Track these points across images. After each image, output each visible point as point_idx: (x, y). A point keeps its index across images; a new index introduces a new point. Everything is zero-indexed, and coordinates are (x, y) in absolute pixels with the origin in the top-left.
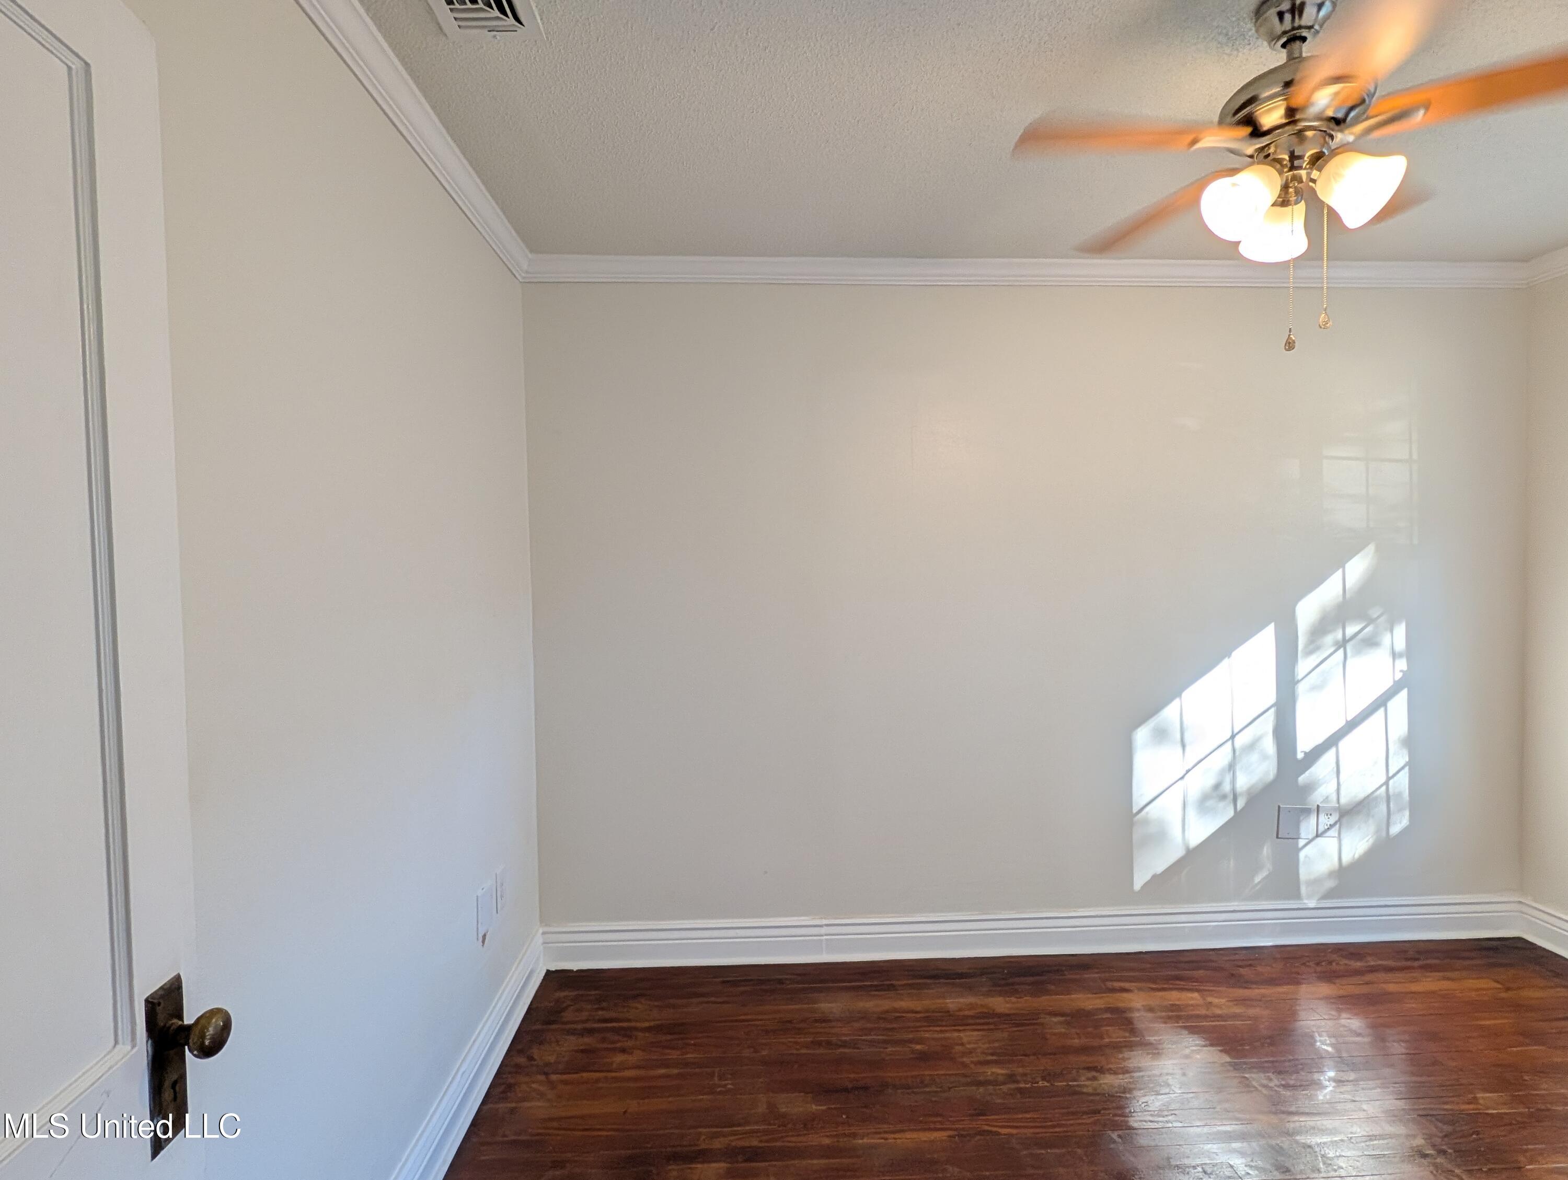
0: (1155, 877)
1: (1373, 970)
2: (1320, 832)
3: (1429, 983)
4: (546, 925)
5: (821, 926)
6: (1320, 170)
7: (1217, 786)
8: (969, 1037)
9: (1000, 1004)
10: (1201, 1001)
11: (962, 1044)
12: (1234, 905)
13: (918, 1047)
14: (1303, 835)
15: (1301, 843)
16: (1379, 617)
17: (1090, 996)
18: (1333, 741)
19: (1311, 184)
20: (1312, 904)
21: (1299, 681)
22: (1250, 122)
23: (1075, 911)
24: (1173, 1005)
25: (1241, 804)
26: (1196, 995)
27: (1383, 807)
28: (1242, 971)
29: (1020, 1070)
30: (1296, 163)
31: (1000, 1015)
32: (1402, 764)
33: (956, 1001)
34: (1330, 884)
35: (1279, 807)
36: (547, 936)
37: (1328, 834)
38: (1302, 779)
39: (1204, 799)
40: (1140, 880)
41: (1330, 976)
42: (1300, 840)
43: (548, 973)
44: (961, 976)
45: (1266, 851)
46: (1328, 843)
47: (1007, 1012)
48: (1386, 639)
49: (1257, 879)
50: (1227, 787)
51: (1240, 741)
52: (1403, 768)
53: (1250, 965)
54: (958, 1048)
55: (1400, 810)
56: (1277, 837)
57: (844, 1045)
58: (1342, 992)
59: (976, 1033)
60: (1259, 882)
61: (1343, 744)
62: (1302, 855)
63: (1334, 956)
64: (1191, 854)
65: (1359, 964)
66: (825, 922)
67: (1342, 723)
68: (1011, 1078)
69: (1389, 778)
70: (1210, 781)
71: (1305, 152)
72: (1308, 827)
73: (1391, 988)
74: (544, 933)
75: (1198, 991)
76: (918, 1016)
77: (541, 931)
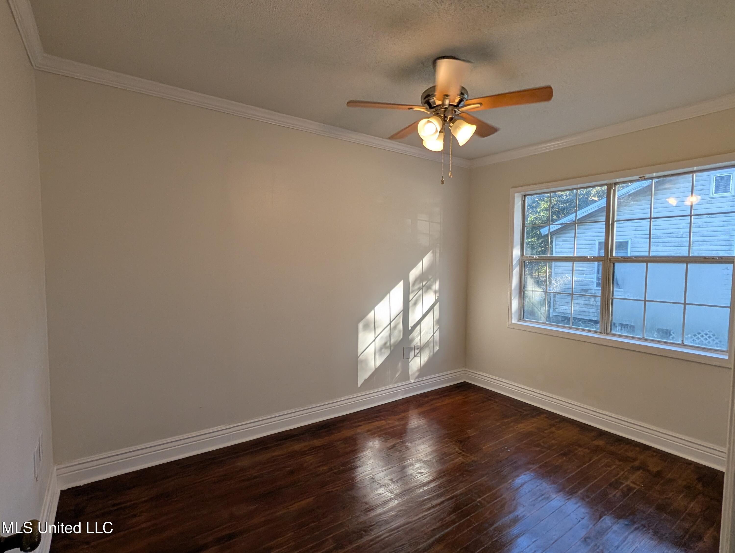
0: (365, 380)
1: (432, 400)
2: (415, 355)
3: (447, 401)
4: (59, 464)
5: (230, 428)
6: (453, 123)
7: (385, 344)
8: (309, 459)
9: (316, 442)
10: (385, 423)
11: (306, 462)
12: (391, 386)
13: (289, 469)
14: (411, 357)
15: (410, 360)
16: (431, 279)
17: (348, 431)
18: (419, 322)
19: (450, 128)
20: (413, 381)
21: (410, 301)
22: (428, 103)
23: (338, 399)
24: (377, 427)
25: (392, 348)
26: (383, 422)
27: (432, 344)
28: (396, 409)
29: (333, 465)
30: (445, 119)
31: (316, 447)
32: (437, 328)
33: (297, 447)
34: (417, 374)
35: (404, 348)
36: (59, 471)
37: (417, 356)
38: (410, 337)
39: (381, 349)
40: (360, 382)
41: (420, 405)
42: (410, 359)
43: (62, 492)
44: (297, 435)
45: (400, 364)
46: (417, 359)
47: (320, 445)
48: (433, 287)
49: (397, 375)
50: (388, 344)
51: (392, 324)
52: (437, 330)
53: (397, 407)
54: (306, 464)
55: (436, 345)
56: (403, 359)
57: (255, 477)
58: (426, 409)
59: (311, 456)
60: (398, 376)
61: (422, 323)
62: (410, 364)
63: (420, 398)
64: (377, 370)
65: (427, 399)
66: (231, 426)
67: (421, 316)
68: (331, 469)
69: (434, 334)
70: (383, 342)
71: (448, 116)
72: (412, 354)
73: (438, 405)
74: (57, 469)
75: (384, 420)
76: (284, 456)
77: (55, 468)
